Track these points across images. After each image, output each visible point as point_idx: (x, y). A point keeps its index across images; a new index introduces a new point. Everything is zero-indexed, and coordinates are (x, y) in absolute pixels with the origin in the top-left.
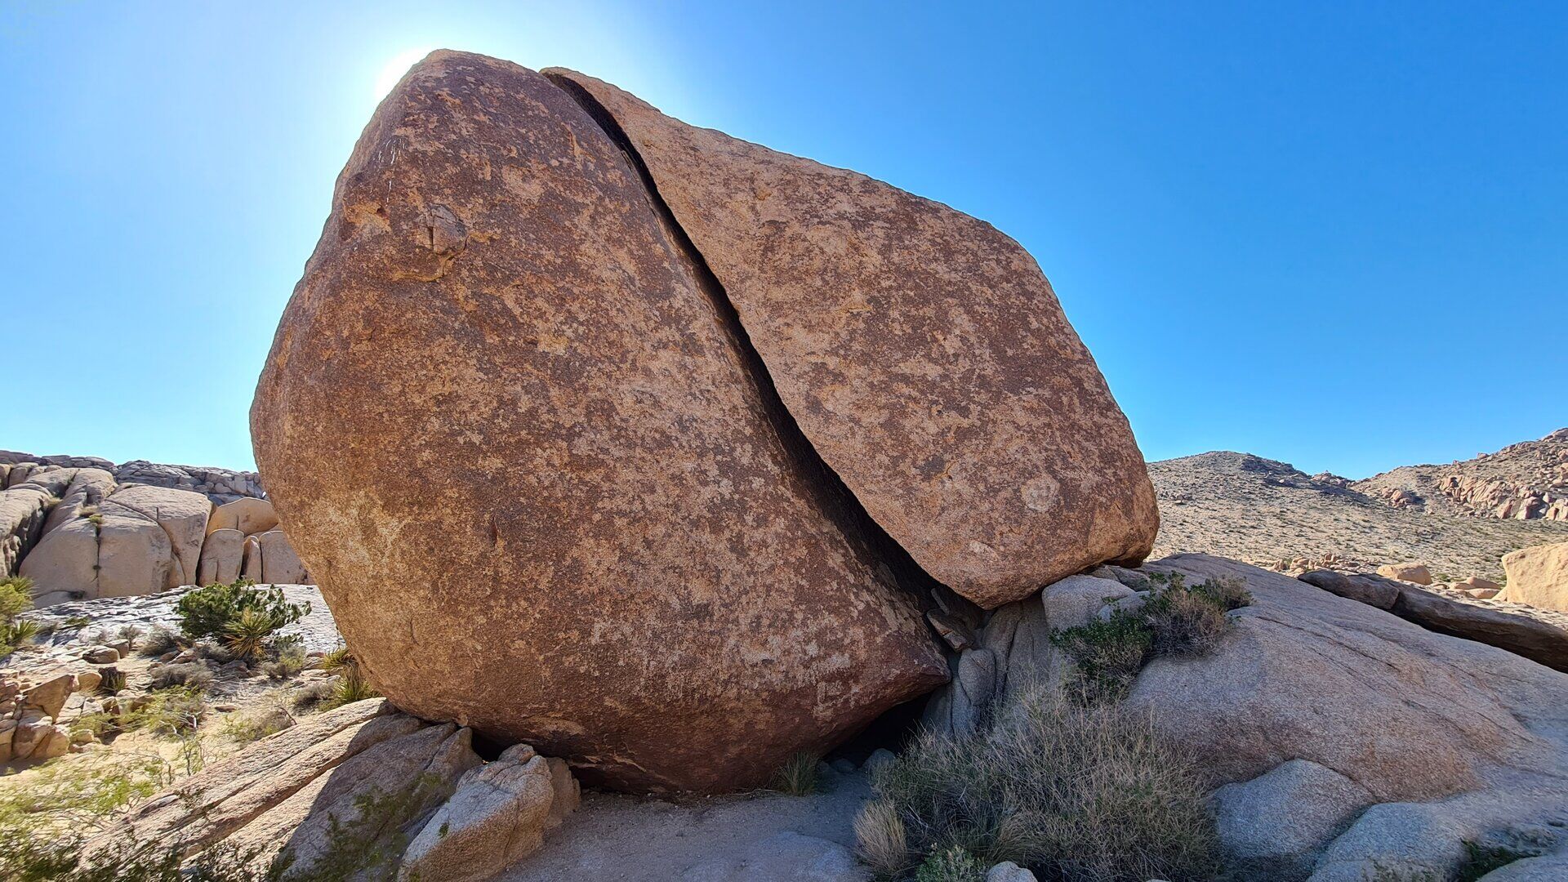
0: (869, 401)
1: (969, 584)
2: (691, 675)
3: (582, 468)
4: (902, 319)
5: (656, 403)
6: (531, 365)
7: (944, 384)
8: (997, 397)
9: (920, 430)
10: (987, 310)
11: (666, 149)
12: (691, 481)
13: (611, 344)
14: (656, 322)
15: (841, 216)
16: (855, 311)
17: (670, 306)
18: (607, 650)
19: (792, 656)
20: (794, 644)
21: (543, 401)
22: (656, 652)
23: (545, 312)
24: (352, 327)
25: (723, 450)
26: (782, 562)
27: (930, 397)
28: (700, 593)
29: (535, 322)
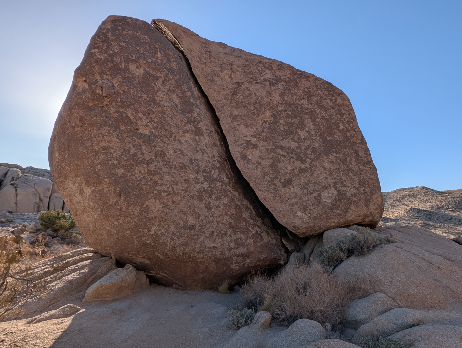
0: (266, 156)
1: (294, 227)
2: (185, 248)
3: (151, 175)
4: (284, 124)
5: (182, 153)
6: (136, 137)
7: (297, 150)
8: (319, 157)
9: (284, 168)
10: (322, 120)
11: (198, 52)
12: (192, 182)
13: (166, 130)
14: (185, 122)
15: (266, 80)
16: (266, 120)
17: (192, 116)
18: (156, 237)
19: (225, 246)
20: (226, 242)
21: (139, 151)
22: (173, 239)
23: (142, 118)
24: (76, 122)
25: (207, 172)
26: (224, 213)
27: (291, 155)
28: (191, 221)
29: (138, 122)
